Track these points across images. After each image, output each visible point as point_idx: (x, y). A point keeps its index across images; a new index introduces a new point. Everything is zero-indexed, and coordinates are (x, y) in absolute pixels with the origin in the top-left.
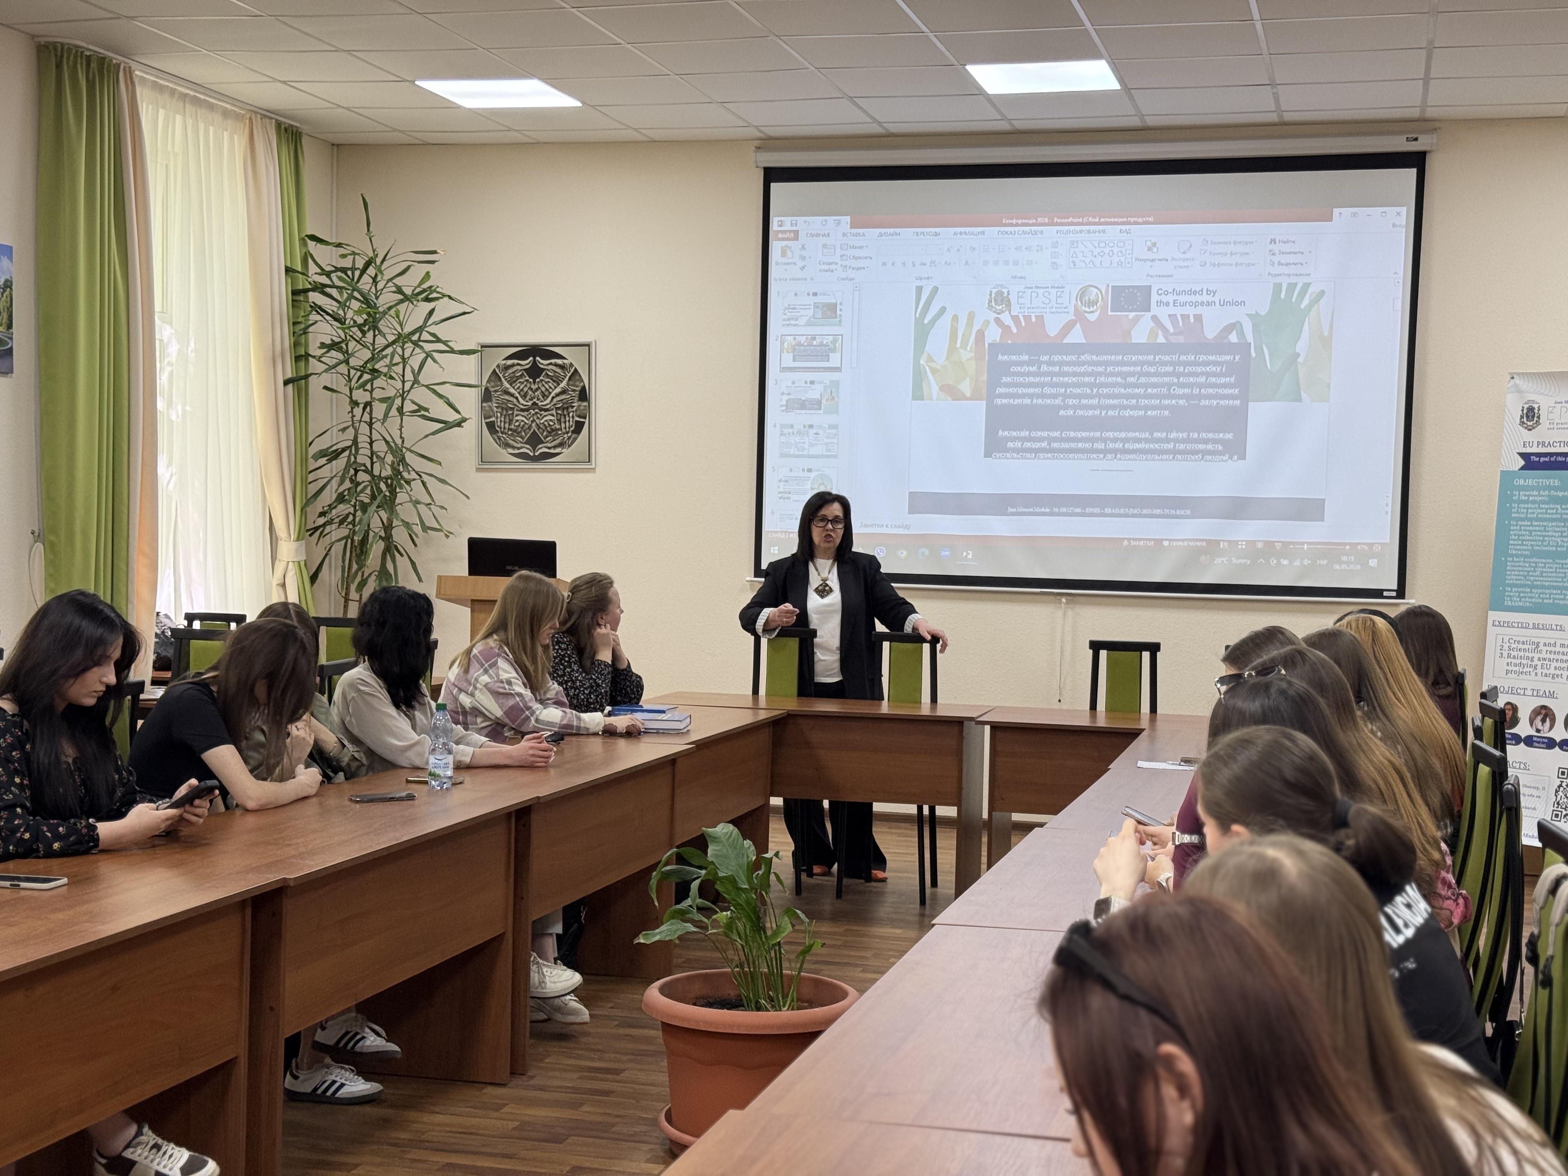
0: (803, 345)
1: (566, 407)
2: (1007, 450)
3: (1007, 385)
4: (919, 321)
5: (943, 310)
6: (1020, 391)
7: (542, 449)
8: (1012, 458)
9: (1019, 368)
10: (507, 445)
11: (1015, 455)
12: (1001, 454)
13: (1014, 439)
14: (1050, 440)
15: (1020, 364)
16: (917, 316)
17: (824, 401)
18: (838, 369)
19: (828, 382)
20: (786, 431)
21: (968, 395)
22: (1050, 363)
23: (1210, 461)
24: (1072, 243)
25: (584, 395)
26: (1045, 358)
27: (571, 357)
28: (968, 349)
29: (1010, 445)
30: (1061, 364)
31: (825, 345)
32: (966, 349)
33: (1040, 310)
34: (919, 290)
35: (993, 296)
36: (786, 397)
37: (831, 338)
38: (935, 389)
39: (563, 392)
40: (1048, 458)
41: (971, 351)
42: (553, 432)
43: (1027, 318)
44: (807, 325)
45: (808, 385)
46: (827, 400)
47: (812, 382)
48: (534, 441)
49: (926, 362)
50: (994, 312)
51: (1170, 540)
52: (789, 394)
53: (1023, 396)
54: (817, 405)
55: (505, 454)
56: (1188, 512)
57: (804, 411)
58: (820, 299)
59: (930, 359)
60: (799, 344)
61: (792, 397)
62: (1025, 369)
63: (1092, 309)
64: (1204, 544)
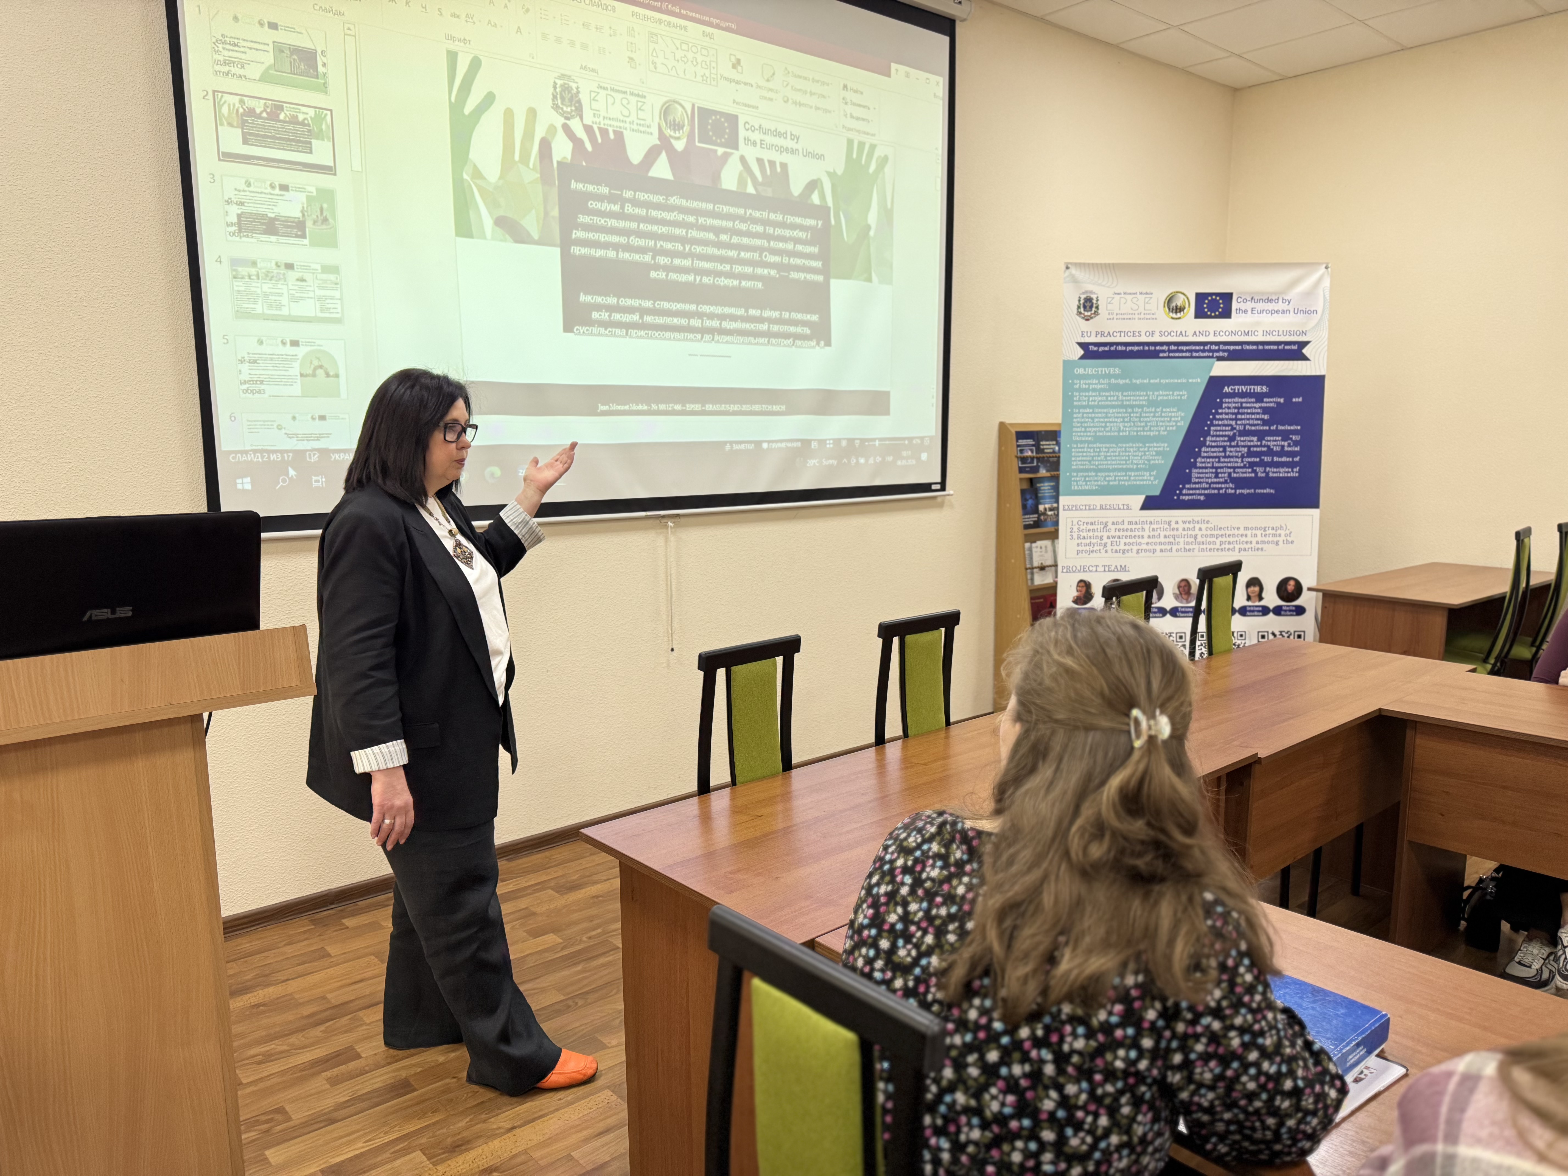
0: (259, 116)
2: (590, 323)
3: (587, 228)
4: (456, 108)
5: (490, 99)
6: (603, 238)
8: (599, 335)
9: (599, 205)
11: (602, 330)
12: (585, 329)
13: (599, 307)
14: (643, 312)
15: (600, 198)
16: (453, 99)
17: (309, 224)
18: (329, 170)
19: (313, 190)
20: (243, 271)
21: (536, 236)
22: (635, 203)
23: (800, 347)
24: (652, 35)
26: (628, 194)
28: (531, 166)
29: (595, 315)
30: (648, 205)
31: (303, 124)
32: (528, 166)
33: (619, 124)
34: (452, 57)
35: (558, 90)
36: (234, 210)
37: (311, 112)
38: (488, 223)
40: (641, 337)
41: (534, 169)
43: (604, 132)
44: (265, 78)
45: (277, 191)
46: (315, 222)
47: (284, 188)
49: (472, 179)
50: (562, 115)
51: (769, 442)
52: (242, 204)
53: (606, 246)
54: (297, 228)
56: (783, 408)
57: (273, 238)
58: (280, 36)
59: (477, 174)
60: (251, 112)
61: (245, 209)
62: (606, 206)
63: (677, 135)
64: (799, 444)
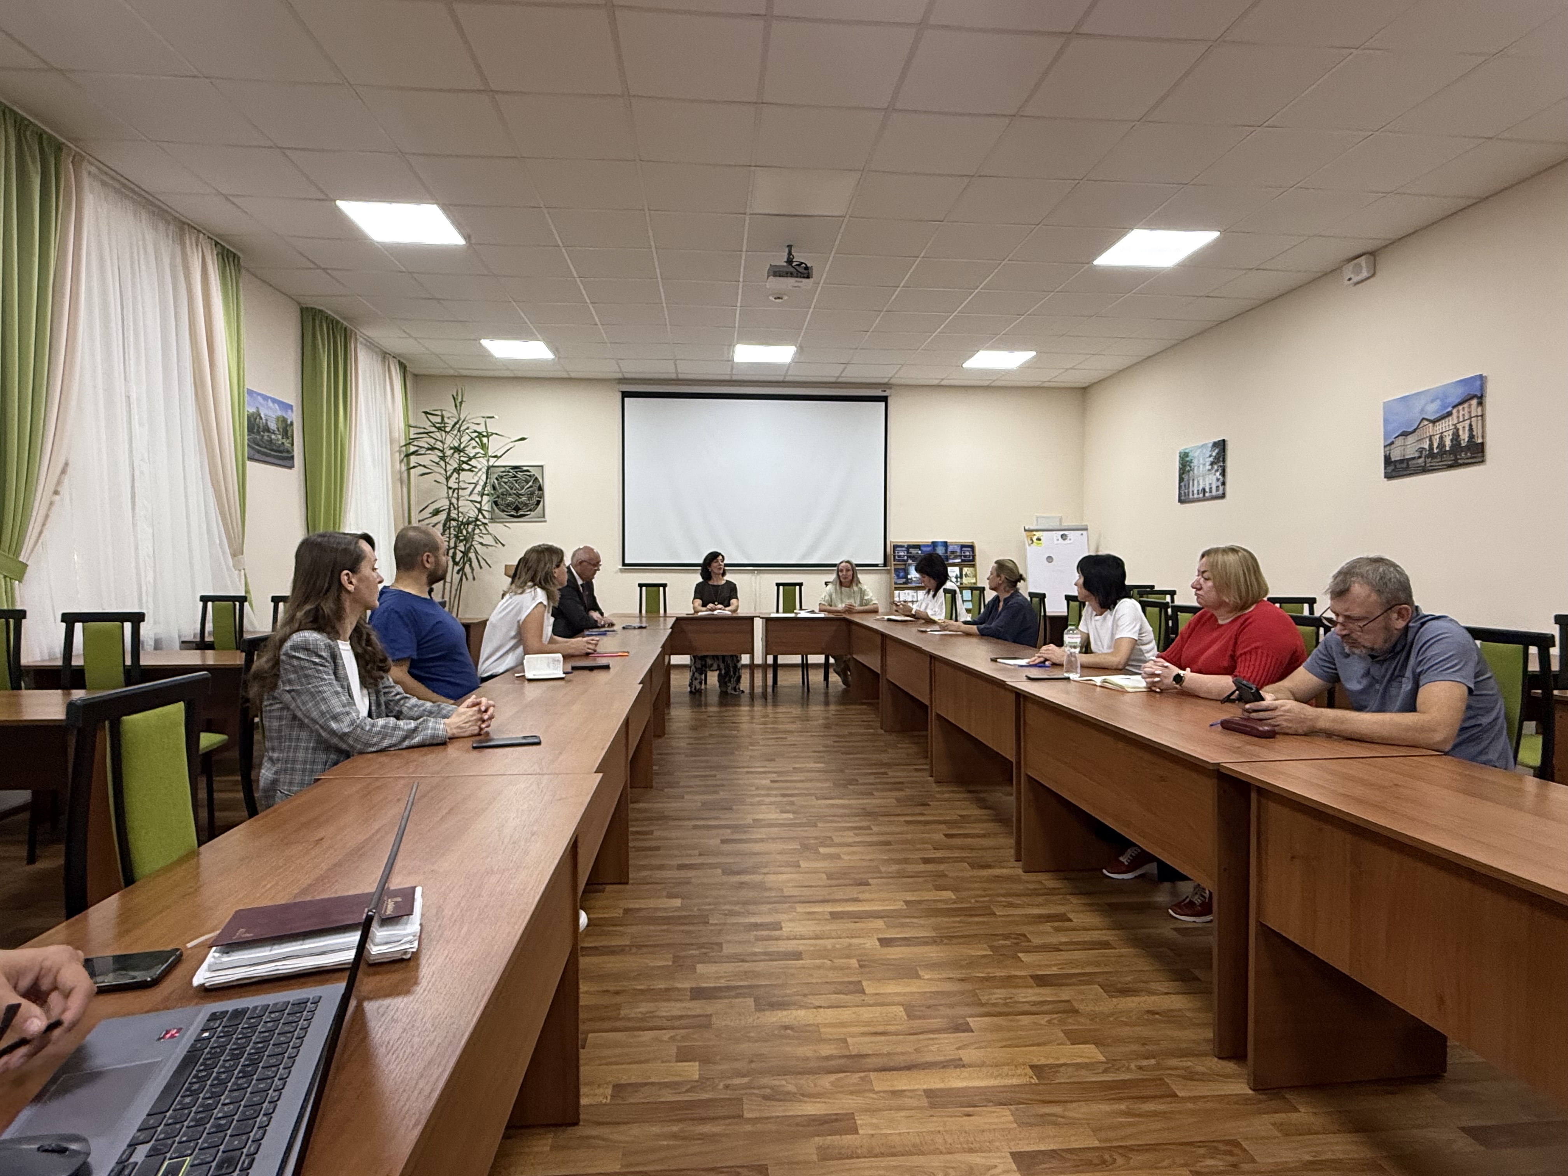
1: (532, 493)
7: (521, 513)
10: (503, 511)
25: (540, 488)
27: (533, 471)
39: (531, 487)
42: (526, 505)
48: (517, 509)
55: (503, 514)
